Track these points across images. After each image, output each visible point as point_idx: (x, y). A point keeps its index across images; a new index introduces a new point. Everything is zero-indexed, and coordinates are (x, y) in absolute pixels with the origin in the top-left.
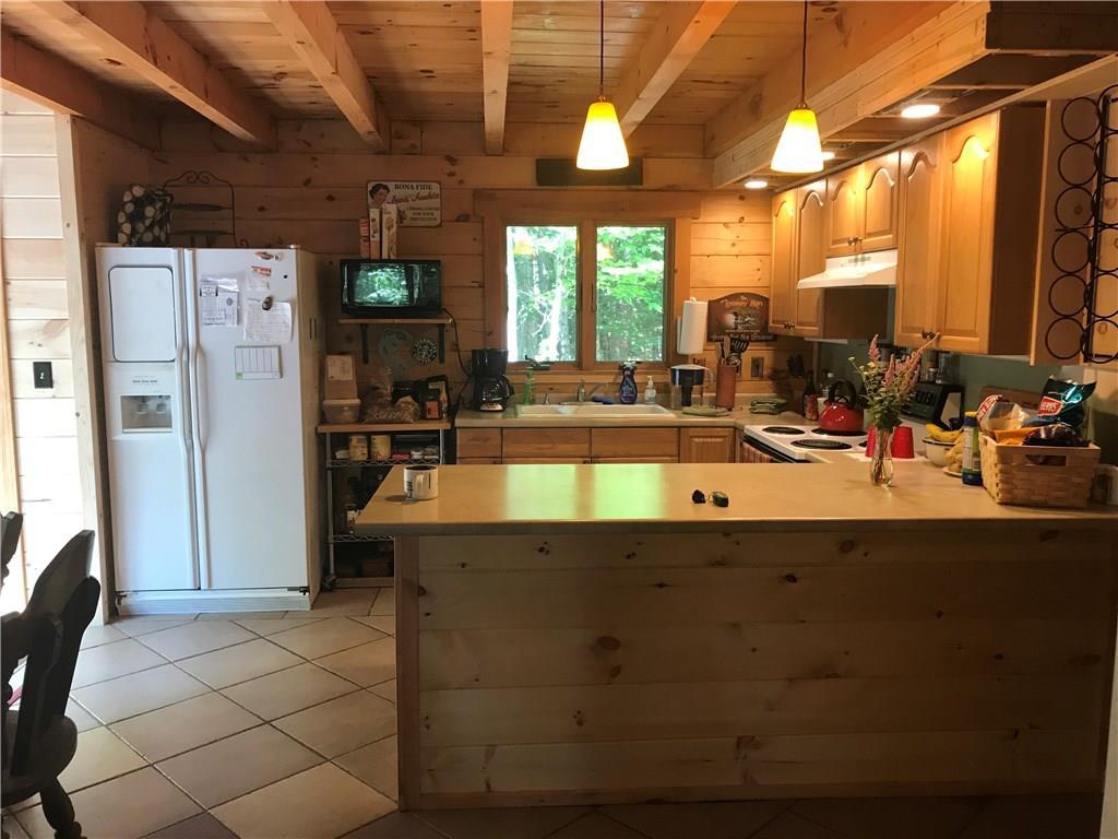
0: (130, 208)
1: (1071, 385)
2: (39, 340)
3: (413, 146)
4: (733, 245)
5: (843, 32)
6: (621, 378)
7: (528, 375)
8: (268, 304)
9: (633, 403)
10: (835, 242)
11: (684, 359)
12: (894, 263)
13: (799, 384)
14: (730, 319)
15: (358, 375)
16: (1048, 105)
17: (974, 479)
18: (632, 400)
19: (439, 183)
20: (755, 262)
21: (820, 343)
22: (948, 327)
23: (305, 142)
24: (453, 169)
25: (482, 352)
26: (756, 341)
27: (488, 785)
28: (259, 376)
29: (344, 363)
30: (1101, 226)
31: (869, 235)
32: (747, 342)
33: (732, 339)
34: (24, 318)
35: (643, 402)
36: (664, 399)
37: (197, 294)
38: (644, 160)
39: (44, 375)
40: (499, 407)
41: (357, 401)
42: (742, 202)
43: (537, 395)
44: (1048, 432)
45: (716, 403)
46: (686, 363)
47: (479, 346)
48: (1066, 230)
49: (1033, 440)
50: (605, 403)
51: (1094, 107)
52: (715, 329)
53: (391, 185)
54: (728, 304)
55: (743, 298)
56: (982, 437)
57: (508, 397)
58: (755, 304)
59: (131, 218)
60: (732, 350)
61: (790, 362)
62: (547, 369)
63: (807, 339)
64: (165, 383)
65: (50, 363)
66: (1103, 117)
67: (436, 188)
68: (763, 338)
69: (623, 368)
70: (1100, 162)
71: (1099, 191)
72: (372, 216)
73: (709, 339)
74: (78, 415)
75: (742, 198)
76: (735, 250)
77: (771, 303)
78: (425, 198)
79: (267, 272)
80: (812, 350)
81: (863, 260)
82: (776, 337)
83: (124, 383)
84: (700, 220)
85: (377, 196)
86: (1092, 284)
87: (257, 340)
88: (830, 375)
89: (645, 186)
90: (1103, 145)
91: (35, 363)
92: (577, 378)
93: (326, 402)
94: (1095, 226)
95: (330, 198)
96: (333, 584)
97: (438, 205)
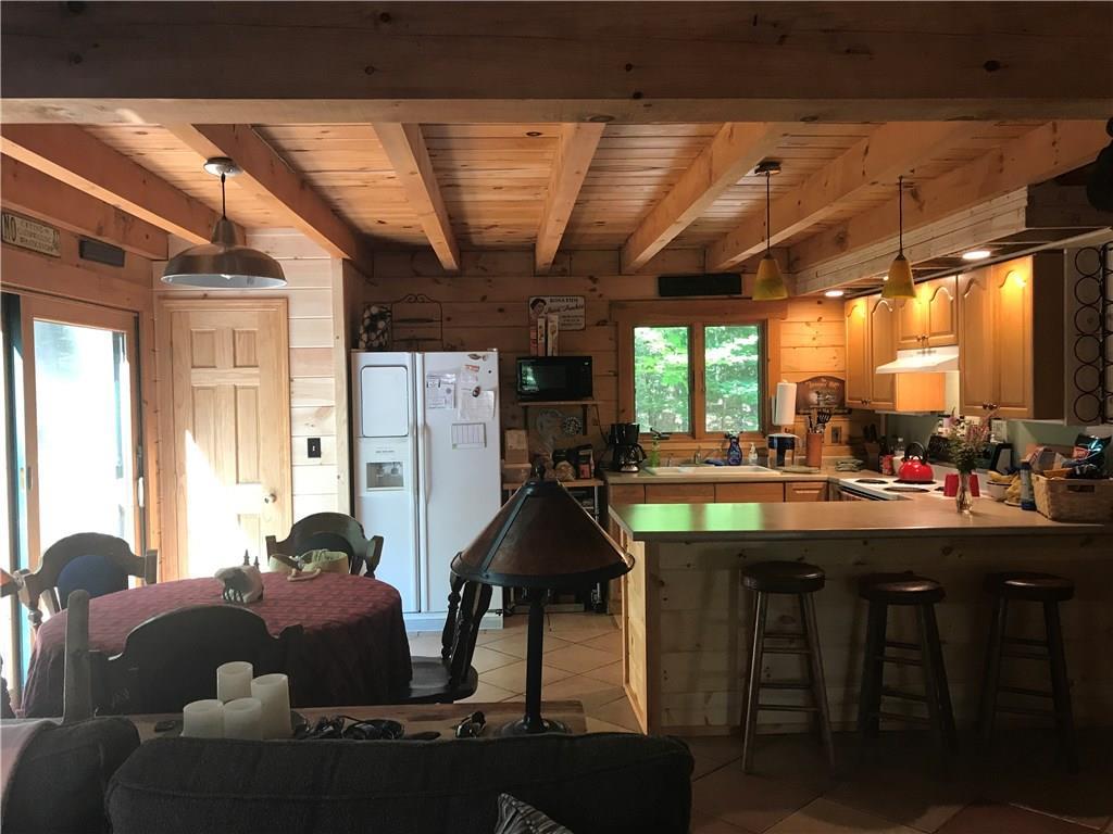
0: (367, 322)
1: (1094, 439)
2: (312, 421)
3: (564, 270)
4: (814, 339)
5: (919, 201)
6: (728, 445)
7: (655, 444)
8: (477, 392)
9: (739, 465)
10: (904, 339)
11: (778, 428)
12: (957, 356)
13: (872, 447)
14: (814, 397)
15: (529, 446)
16: (1065, 252)
17: (1030, 506)
18: (738, 463)
19: (583, 296)
20: (831, 352)
21: (887, 415)
22: (1003, 401)
23: (483, 268)
24: (595, 286)
25: (620, 426)
26: (835, 414)
27: (706, 720)
28: (468, 446)
29: (520, 435)
30: (1106, 333)
31: (934, 335)
32: (830, 415)
33: (819, 413)
34: (301, 406)
35: (747, 464)
36: (762, 461)
37: (425, 386)
38: (743, 275)
39: (314, 448)
40: (635, 469)
41: (529, 465)
42: (819, 306)
43: (662, 460)
44: (1081, 469)
45: (805, 463)
46: (779, 432)
47: (614, 422)
48: (1083, 335)
49: (1072, 475)
50: (717, 465)
51: (1097, 254)
52: (802, 406)
53: (547, 299)
54: (812, 385)
55: (824, 380)
56: (1034, 476)
57: (642, 460)
58: (834, 385)
59: (367, 330)
60: (819, 421)
61: (865, 430)
62: (667, 438)
63: (877, 412)
64: (401, 454)
65: (319, 439)
66: (1103, 260)
67: (581, 301)
68: (841, 411)
69: (728, 436)
70: (1103, 290)
71: (1104, 311)
72: (539, 324)
73: (797, 413)
74: (339, 477)
75: (819, 303)
76: (815, 343)
77: (847, 384)
78: (573, 308)
79: (476, 369)
80: (880, 421)
81: (930, 352)
82: (850, 411)
83: (369, 454)
84: (788, 320)
85: (537, 308)
86: (1104, 371)
87: (468, 420)
88: (900, 440)
89: (743, 295)
90: (1104, 279)
91: (309, 440)
92: (695, 446)
93: (508, 466)
94: (1103, 333)
95: (501, 310)
96: (512, 610)
97: (583, 314)
